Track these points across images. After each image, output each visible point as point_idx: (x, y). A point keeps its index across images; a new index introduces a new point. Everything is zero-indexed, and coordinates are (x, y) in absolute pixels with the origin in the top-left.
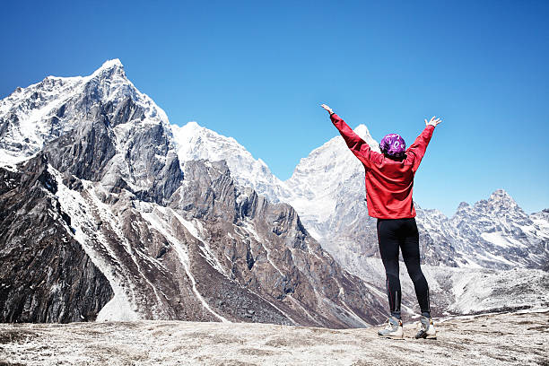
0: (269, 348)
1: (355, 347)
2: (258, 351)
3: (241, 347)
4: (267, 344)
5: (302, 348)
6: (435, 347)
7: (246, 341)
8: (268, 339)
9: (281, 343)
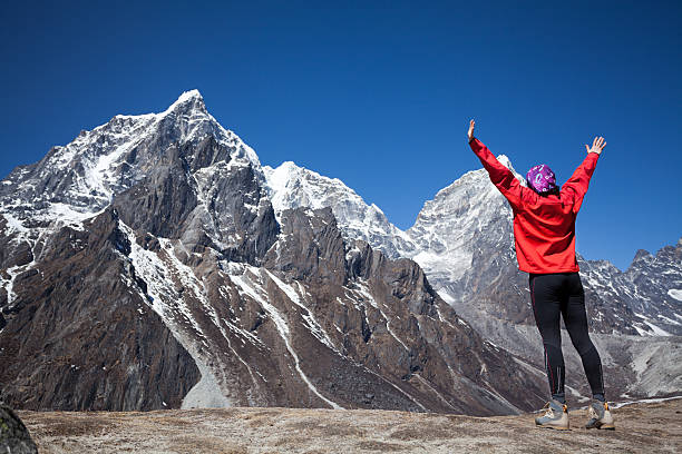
0: (395, 441)
1: (506, 440)
2: (381, 444)
3: (361, 439)
4: (392, 436)
5: (437, 441)
6: (614, 441)
7: (366, 431)
8: (393, 430)
9: (410, 434)
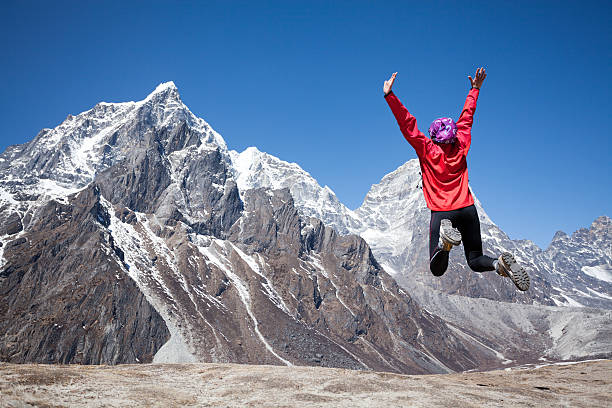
0: (327, 394)
1: (422, 394)
2: (314, 396)
3: (297, 392)
4: (325, 390)
5: (364, 394)
7: (302, 385)
8: (326, 384)
9: (340, 388)
